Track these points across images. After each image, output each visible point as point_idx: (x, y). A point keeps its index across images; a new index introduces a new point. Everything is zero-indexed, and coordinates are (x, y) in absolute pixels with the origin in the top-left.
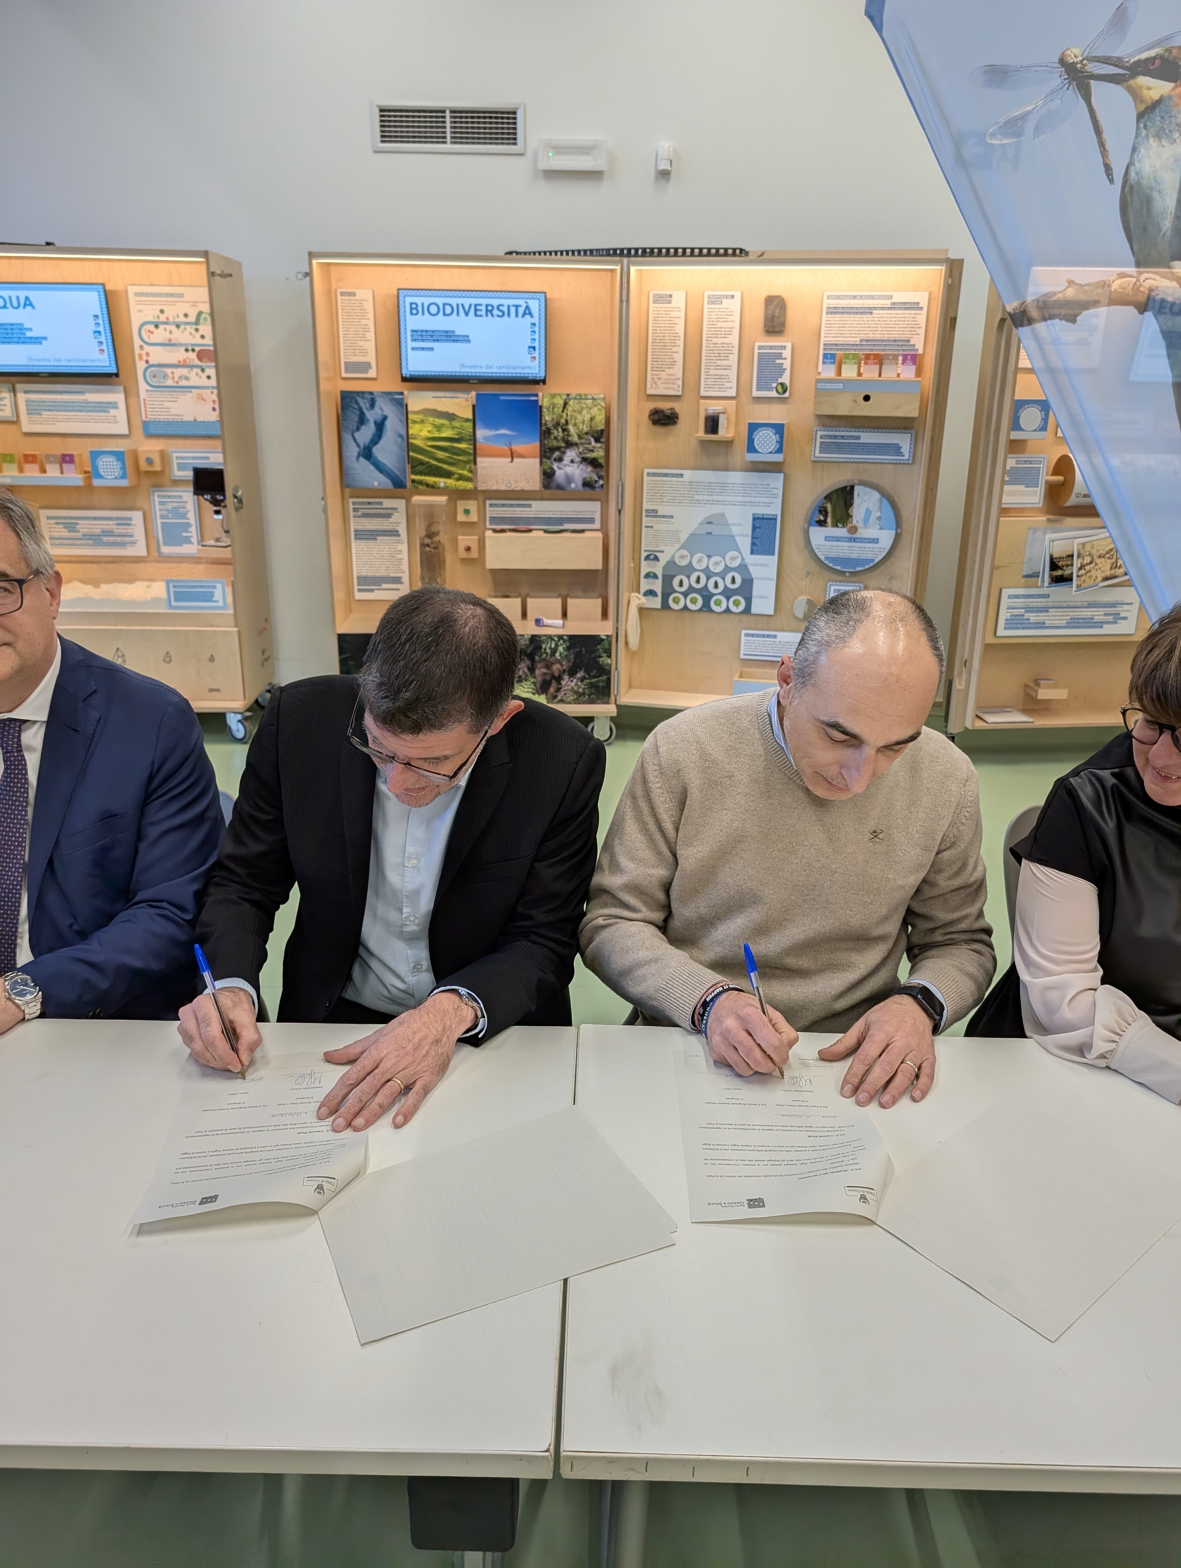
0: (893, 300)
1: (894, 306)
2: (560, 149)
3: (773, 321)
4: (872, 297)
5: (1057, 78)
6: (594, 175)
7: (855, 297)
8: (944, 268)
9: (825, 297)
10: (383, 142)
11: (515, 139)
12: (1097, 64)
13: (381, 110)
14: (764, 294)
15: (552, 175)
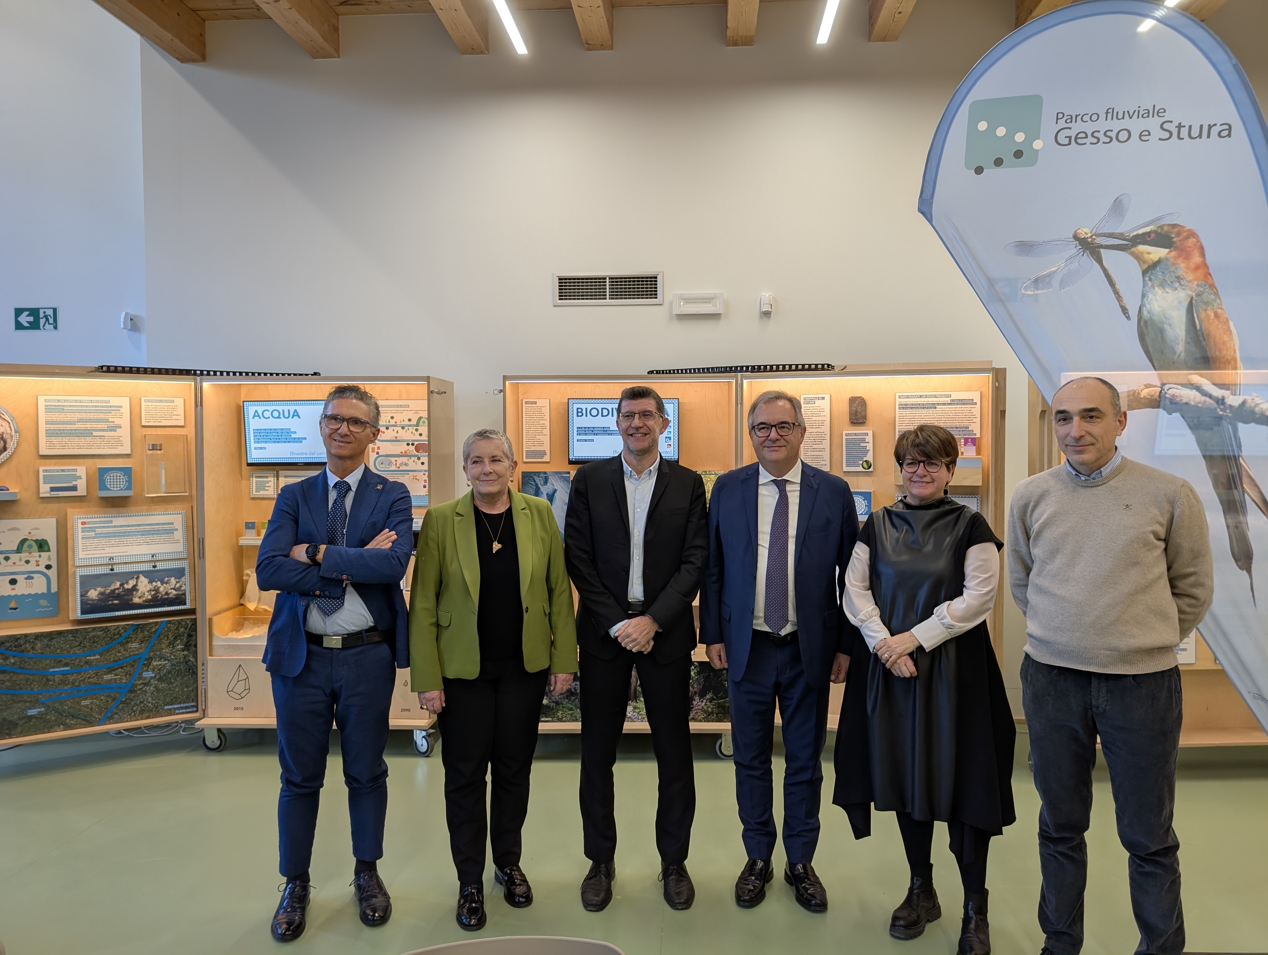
0: (952, 398)
1: (953, 402)
2: (688, 300)
3: (856, 415)
4: (935, 396)
5: (1073, 249)
6: (715, 316)
7: (921, 396)
8: (991, 375)
9: (897, 397)
10: (560, 299)
11: (656, 294)
12: (1104, 238)
13: (560, 279)
14: (849, 396)
15: (683, 317)
